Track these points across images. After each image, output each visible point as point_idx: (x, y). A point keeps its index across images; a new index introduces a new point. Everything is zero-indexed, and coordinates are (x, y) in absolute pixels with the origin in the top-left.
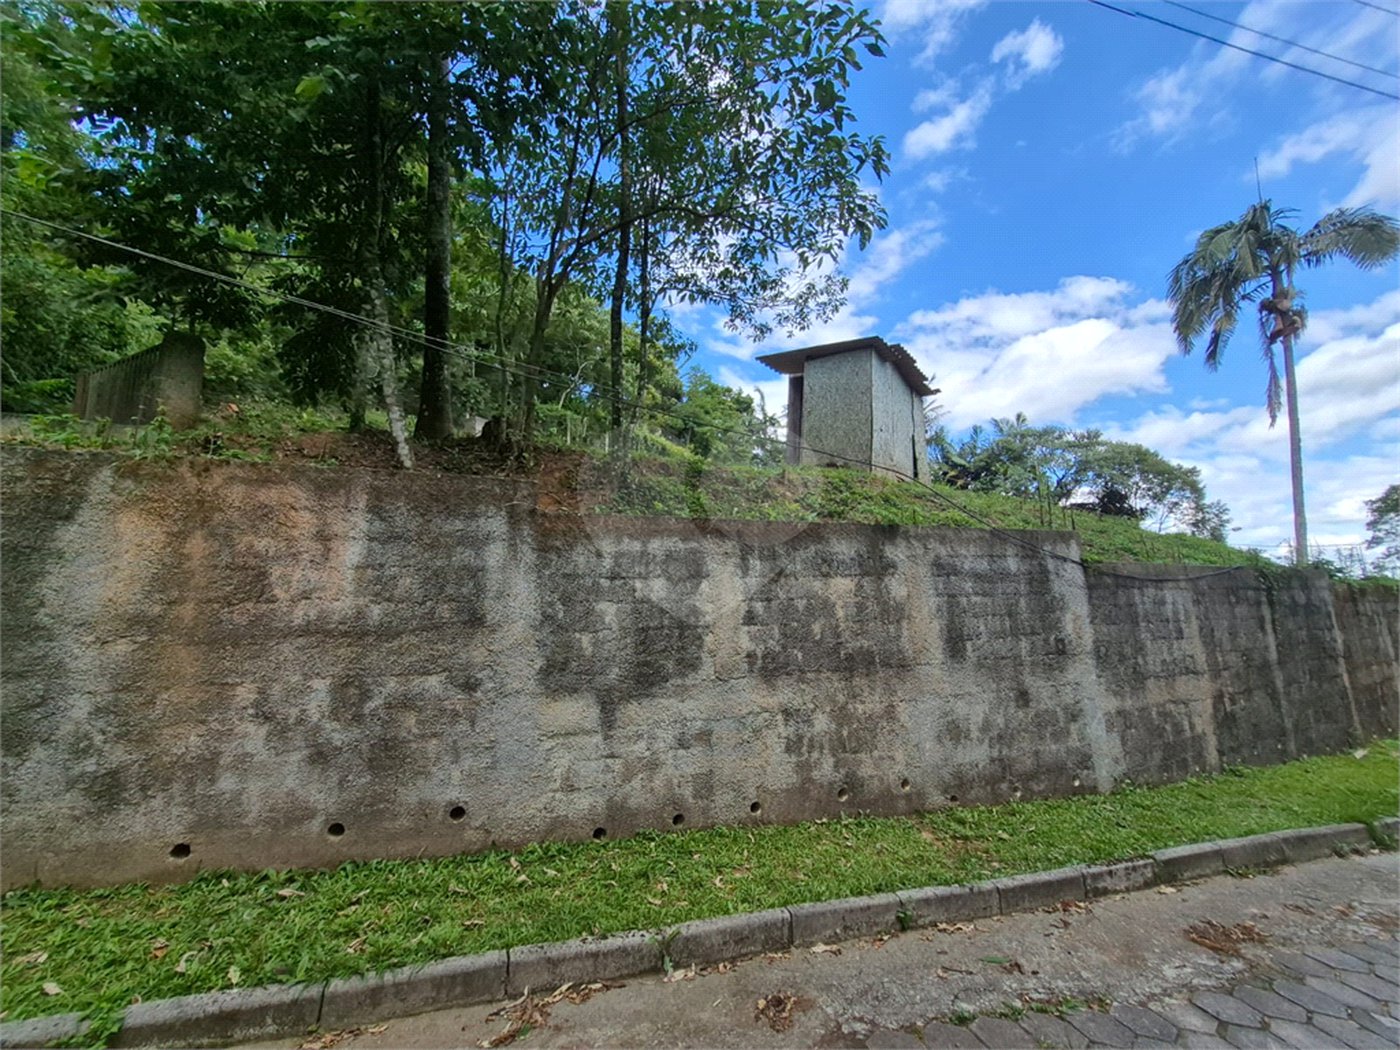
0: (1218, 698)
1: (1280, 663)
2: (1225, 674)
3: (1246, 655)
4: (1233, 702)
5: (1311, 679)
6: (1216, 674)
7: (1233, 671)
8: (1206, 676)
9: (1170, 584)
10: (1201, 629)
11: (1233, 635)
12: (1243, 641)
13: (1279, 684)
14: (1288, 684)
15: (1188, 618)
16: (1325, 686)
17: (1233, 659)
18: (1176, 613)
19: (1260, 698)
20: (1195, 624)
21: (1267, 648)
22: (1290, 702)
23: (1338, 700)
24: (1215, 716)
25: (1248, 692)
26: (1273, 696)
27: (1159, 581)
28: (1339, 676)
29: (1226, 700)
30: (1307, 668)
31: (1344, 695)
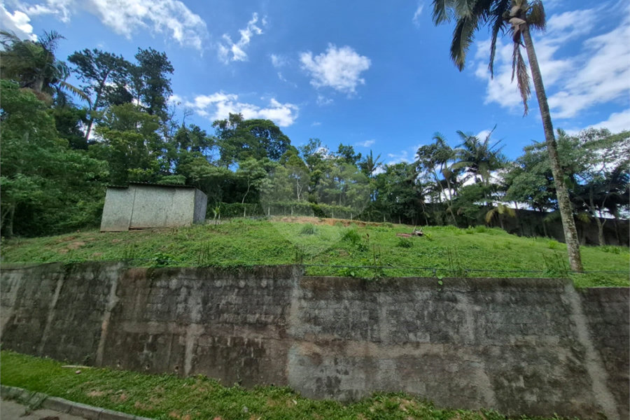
0: (13, 318)
1: (56, 308)
2: (21, 308)
3: (37, 303)
4: (19, 321)
5: (74, 320)
6: (16, 308)
7: (26, 308)
8: (11, 308)
9: (14, 271)
10: (20, 289)
11: (34, 293)
12: (38, 296)
13: (50, 318)
14: (56, 319)
15: (16, 284)
16: (84, 325)
17: (29, 303)
18: (12, 283)
19: (35, 323)
20: (18, 287)
21: (51, 301)
22: (52, 328)
23: (90, 335)
24: (7, 325)
25: (29, 319)
26: (43, 322)
27: (11, 270)
28: (100, 322)
29: (16, 320)
30: (74, 313)
31: (99, 333)
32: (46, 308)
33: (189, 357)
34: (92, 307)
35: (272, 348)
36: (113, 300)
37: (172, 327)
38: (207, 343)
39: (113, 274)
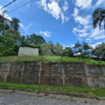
0: (9, 75)
8: (8, 72)
9: (8, 63)
10: (10, 68)
13: (22, 74)
14: (24, 74)
15: (9, 66)
16: (33, 75)
18: (7, 66)
21: (22, 70)
22: (23, 77)
28: (38, 74)
31: (38, 77)
32: (20, 72)
33: (64, 81)
34: (35, 71)
35: (83, 78)
36: (41, 70)
37: (58, 75)
38: (68, 78)
39: (40, 64)
